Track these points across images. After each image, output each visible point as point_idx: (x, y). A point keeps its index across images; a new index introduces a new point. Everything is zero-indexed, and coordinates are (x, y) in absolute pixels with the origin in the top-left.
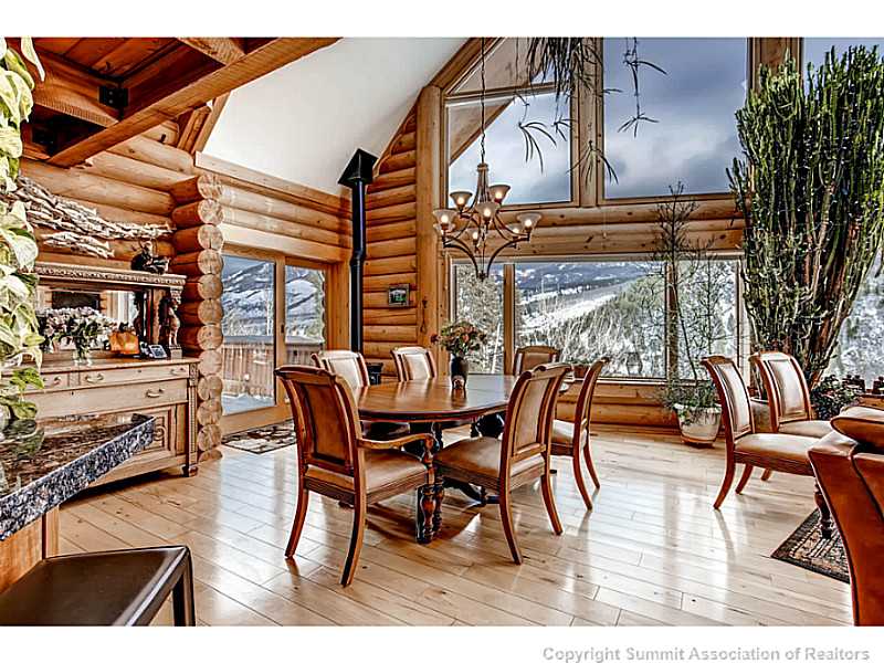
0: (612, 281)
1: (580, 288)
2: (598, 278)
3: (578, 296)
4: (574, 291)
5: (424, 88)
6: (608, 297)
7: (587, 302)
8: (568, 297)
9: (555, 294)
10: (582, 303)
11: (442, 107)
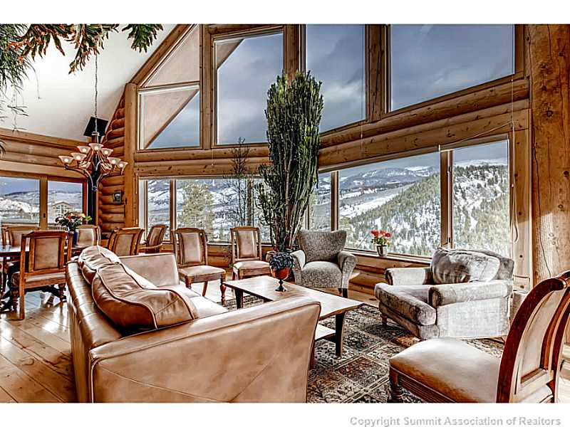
0: (397, 185)
1: (376, 189)
2: (388, 183)
3: (374, 194)
4: (372, 192)
5: (127, 84)
6: (394, 196)
7: (381, 199)
8: (368, 195)
9: (360, 193)
10: (378, 199)
11: (137, 94)
